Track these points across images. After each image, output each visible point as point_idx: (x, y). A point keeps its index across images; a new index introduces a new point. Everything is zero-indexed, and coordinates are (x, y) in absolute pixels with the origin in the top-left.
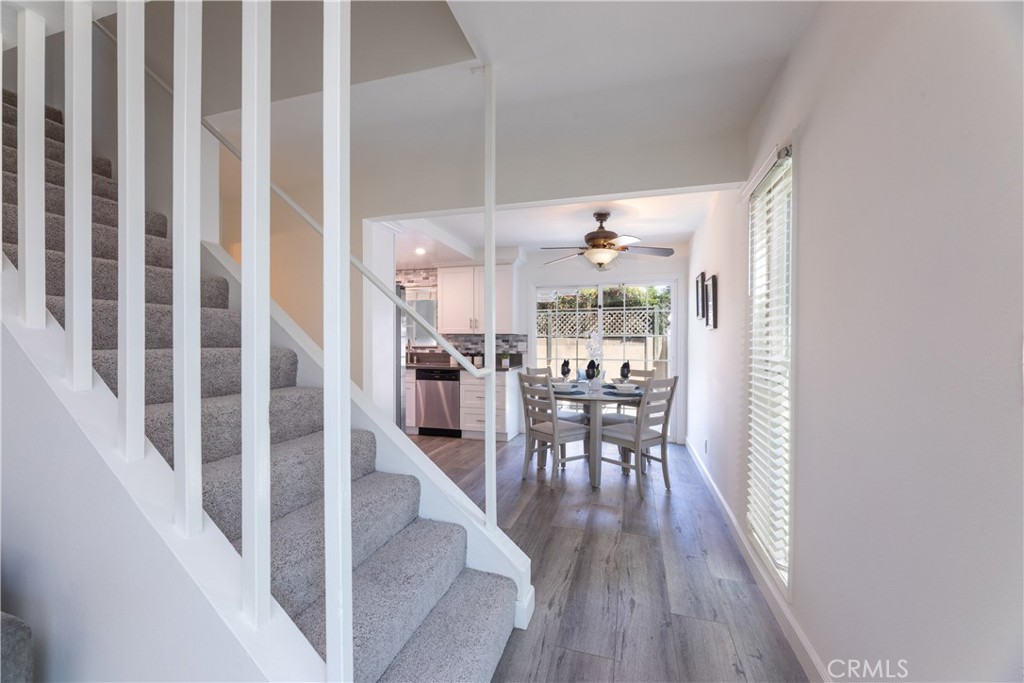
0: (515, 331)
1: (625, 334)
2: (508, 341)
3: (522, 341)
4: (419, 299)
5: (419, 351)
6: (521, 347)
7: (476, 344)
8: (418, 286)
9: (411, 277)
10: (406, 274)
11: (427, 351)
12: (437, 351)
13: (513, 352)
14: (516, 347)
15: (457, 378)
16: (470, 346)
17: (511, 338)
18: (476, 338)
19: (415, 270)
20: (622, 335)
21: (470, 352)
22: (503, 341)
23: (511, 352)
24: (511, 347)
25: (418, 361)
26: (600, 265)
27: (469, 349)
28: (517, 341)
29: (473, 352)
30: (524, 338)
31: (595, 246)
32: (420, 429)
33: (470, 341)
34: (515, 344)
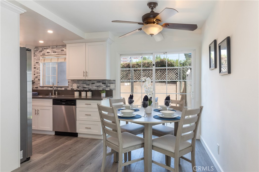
0: (108, 78)
1: (167, 80)
2: (105, 83)
3: (113, 83)
4: (59, 61)
5: (59, 89)
6: (112, 86)
7: (89, 85)
8: (58, 55)
9: (55, 50)
10: (52, 48)
11: (63, 89)
12: (68, 89)
13: (108, 89)
14: (109, 86)
15: (75, 104)
16: (86, 86)
17: (107, 82)
18: (88, 82)
19: (57, 46)
20: (165, 80)
21: (85, 89)
22: (103, 83)
23: (107, 89)
24: (107, 86)
25: (58, 94)
26: (152, 35)
27: (85, 88)
28: (110, 83)
29: (87, 89)
30: (113, 82)
31: (148, 23)
32: (56, 132)
33: (85, 83)
34: (109, 85)
